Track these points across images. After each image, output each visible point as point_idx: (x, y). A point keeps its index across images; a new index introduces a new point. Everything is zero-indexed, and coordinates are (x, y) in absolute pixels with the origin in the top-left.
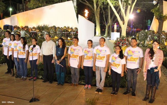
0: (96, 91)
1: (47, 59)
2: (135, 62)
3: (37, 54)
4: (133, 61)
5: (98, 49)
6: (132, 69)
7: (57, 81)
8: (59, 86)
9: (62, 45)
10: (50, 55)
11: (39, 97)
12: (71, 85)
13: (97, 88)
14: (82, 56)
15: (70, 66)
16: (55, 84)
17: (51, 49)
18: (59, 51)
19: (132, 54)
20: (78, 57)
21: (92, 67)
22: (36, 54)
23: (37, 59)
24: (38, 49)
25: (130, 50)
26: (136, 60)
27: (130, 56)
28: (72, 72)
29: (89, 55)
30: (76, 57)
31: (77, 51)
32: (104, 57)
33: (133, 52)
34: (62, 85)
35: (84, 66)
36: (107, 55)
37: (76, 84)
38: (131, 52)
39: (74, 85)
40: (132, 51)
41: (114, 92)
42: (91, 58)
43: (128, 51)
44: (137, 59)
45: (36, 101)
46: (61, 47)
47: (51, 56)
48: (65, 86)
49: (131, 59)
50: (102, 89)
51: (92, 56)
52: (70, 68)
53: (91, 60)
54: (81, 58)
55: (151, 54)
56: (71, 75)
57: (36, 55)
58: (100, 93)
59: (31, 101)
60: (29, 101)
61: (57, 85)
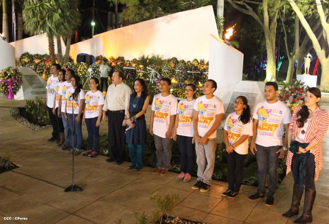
0: (196, 185)
1: (115, 117)
2: (272, 132)
3: (98, 108)
4: (266, 131)
5: (201, 102)
6: (266, 147)
7: (129, 161)
8: (132, 170)
9: (142, 92)
10: (119, 111)
11: (86, 185)
12: (154, 171)
13: (198, 179)
14: (175, 116)
15: (154, 134)
16: (126, 166)
17: (122, 101)
18: (135, 103)
19: (265, 115)
20: (168, 117)
21: (192, 138)
22: (96, 106)
23: (97, 117)
24: (99, 98)
25: (262, 107)
26: (274, 128)
27: (262, 119)
28: (157, 145)
29: (187, 113)
30: (163, 118)
31: (166, 106)
32: (212, 119)
33: (268, 112)
34: (139, 169)
35: (178, 136)
36: (216, 116)
37: (163, 169)
38: (264, 111)
39: (160, 171)
40: (266, 109)
41: (230, 192)
42: (190, 120)
43: (259, 109)
44: (276, 126)
45: (76, 190)
46: (139, 95)
47: (121, 112)
48: (144, 171)
49: (264, 127)
50: (208, 183)
51: (191, 116)
52: (153, 138)
53: (189, 123)
54: (172, 118)
55: (301, 115)
56: (157, 152)
57: (95, 108)
58: (202, 191)
59: (68, 190)
60: (64, 189)
61: (128, 167)
